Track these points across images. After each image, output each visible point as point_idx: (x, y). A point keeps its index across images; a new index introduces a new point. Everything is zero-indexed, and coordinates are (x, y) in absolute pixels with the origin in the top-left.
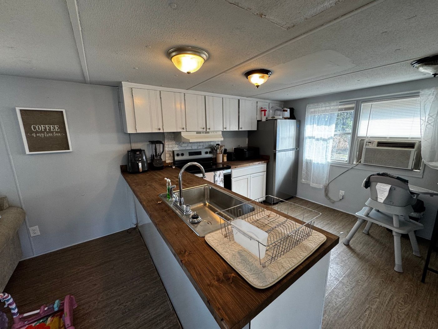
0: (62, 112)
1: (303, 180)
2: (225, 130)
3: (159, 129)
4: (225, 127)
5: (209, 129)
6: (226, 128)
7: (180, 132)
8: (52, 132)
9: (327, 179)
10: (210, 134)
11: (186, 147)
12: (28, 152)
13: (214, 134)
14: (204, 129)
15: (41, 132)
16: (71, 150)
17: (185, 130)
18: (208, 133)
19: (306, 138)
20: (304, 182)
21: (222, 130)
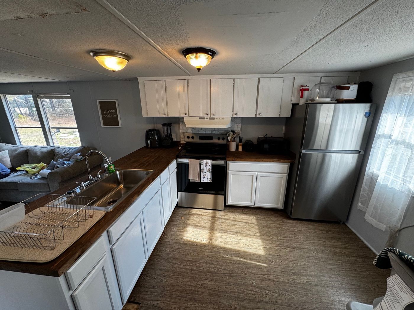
0: (115, 101)
1: (360, 204)
2: (235, 116)
3: (164, 114)
4: (235, 112)
5: (214, 115)
6: (236, 114)
7: (183, 117)
8: (112, 114)
9: (400, 219)
10: (215, 120)
11: (199, 131)
12: (102, 126)
13: (220, 120)
14: (207, 114)
15: (108, 114)
16: (120, 126)
17: (187, 115)
18: (213, 118)
19: (380, 136)
20: (360, 206)
21: (232, 116)
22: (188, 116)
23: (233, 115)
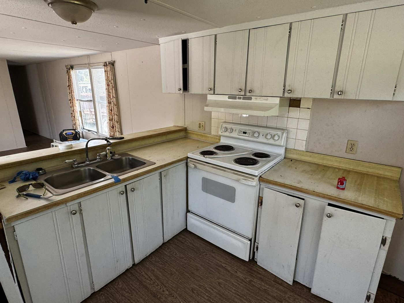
2: (287, 95)
4: (288, 88)
5: (251, 91)
6: (289, 91)
10: (253, 101)
13: (262, 102)
14: (241, 90)
18: (250, 98)
21: (282, 96)
22: (213, 93)
23: (284, 92)
